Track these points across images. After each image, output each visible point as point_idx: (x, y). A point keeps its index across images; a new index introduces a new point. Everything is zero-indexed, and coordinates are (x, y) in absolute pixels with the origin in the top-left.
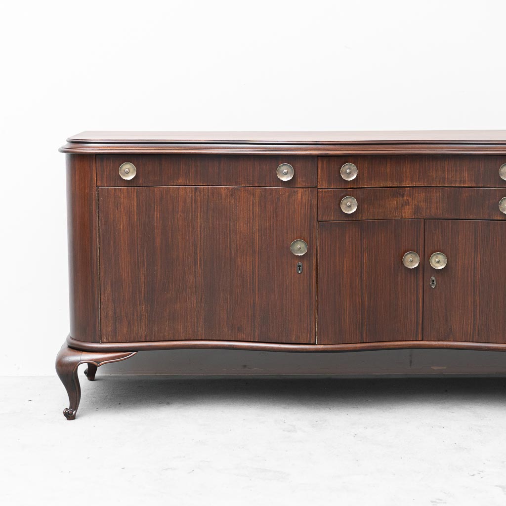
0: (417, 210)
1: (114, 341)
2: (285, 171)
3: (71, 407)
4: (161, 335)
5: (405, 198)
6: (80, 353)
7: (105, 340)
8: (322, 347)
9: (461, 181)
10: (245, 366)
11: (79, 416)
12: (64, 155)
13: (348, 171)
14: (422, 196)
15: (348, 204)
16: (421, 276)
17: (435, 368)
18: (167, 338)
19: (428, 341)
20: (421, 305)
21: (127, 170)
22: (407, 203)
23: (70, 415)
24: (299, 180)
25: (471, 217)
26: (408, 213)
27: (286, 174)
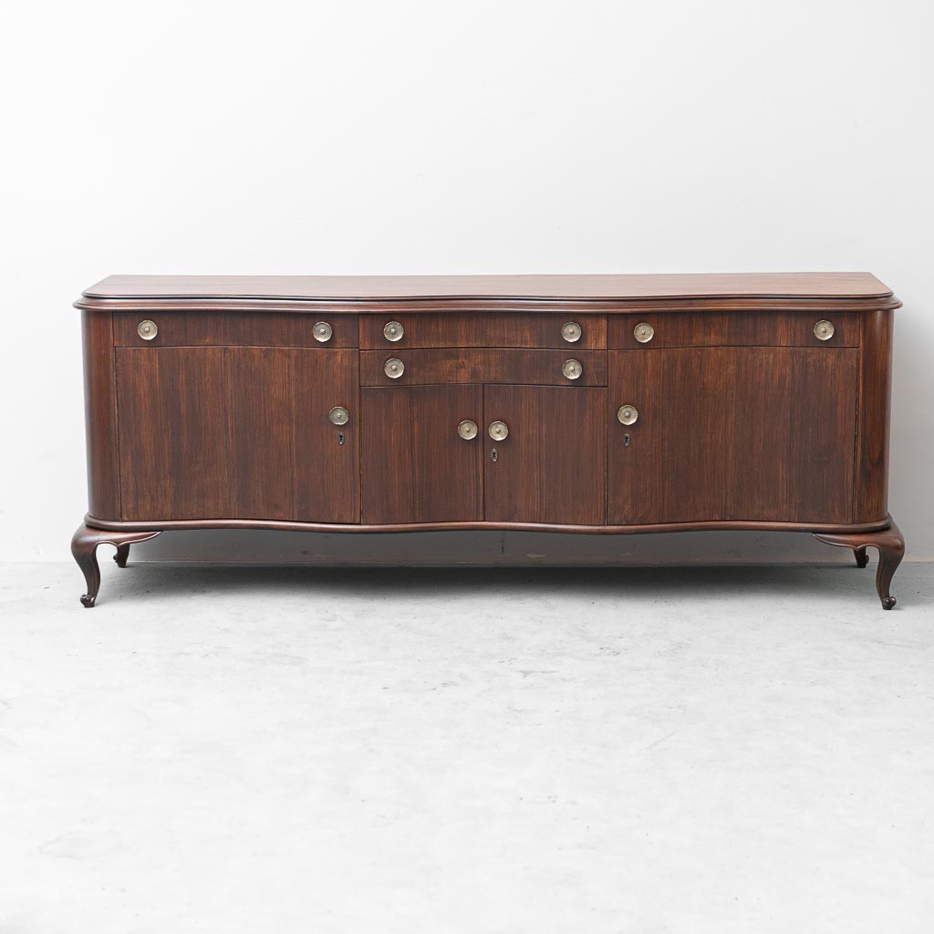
0: (474, 373)
1: (136, 519)
2: (322, 330)
3: (88, 594)
4: (189, 513)
5: (460, 361)
6: (97, 533)
7: (126, 519)
8: (367, 527)
9: (522, 342)
10: (305, 553)
11: (97, 604)
12: (80, 311)
13: (393, 330)
14: (480, 357)
15: (394, 367)
16: (480, 447)
17: (532, 556)
18: (196, 516)
19: (489, 521)
20: (481, 481)
21: (147, 329)
22: (463, 366)
23: (88, 602)
24: (339, 340)
25: (535, 382)
26: (463, 377)
27: (323, 334)
